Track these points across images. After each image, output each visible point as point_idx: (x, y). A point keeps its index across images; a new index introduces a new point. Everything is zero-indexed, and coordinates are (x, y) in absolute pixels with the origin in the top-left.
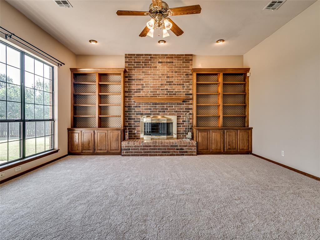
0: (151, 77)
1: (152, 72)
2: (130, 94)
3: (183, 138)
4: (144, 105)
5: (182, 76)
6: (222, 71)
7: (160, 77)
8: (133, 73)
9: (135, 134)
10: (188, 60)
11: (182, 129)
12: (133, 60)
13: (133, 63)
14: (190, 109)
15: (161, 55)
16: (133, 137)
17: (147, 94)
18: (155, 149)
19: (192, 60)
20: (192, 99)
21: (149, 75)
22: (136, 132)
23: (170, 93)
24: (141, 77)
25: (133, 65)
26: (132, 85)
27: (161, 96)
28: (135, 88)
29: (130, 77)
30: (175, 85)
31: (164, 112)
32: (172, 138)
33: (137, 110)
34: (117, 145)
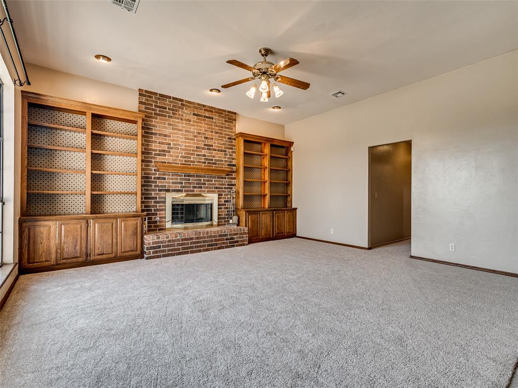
0: (182, 134)
1: (184, 127)
2: (148, 157)
3: (225, 225)
4: (171, 177)
5: (224, 140)
6: (269, 141)
7: (195, 136)
8: (153, 123)
9: (156, 222)
10: (232, 119)
11: (224, 212)
12: (153, 101)
13: (154, 107)
14: (233, 185)
15: (197, 104)
16: (153, 228)
17: (176, 160)
18: (198, 242)
19: (235, 120)
20: (237, 172)
21: (179, 130)
22: (158, 219)
23: (209, 161)
24: (167, 132)
25: (153, 110)
26: (152, 142)
27: (196, 165)
28: (156, 148)
29: (149, 128)
30: (215, 150)
31: (201, 187)
32: (212, 225)
33: (160, 184)
34: (135, 243)
